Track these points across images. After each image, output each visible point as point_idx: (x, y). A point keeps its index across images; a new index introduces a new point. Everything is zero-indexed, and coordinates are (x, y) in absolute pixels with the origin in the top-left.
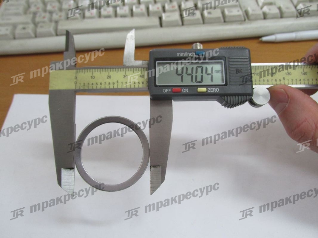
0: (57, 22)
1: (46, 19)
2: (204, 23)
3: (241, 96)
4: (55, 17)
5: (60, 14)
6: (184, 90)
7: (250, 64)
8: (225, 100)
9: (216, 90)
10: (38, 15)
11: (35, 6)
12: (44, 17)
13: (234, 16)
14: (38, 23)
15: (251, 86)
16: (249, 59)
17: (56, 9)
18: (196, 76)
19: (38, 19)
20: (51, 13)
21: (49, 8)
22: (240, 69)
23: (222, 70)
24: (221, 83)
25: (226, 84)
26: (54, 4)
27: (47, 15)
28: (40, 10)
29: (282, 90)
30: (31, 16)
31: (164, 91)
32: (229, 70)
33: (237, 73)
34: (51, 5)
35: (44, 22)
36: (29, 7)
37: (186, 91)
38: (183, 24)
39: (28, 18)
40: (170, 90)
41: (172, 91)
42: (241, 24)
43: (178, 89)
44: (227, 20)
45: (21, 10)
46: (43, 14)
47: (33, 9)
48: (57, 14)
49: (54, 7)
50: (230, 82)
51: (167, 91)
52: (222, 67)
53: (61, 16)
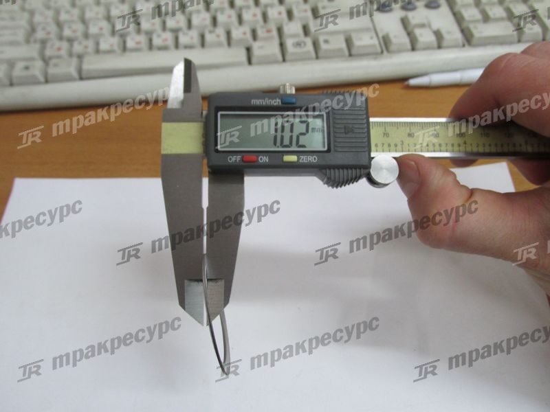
0: (80, 57)
1: (63, 52)
2: (317, 58)
3: (351, 169)
4: (77, 48)
5: (85, 43)
6: (261, 159)
7: (368, 119)
8: (326, 175)
9: (312, 159)
10: (49, 45)
11: (44, 29)
12: (59, 49)
13: (364, 47)
14: (50, 58)
15: (367, 153)
16: (365, 112)
17: (79, 34)
18: (282, 137)
19: (48, 52)
20: (71, 41)
21: (67, 32)
22: (351, 126)
23: (323, 127)
24: (321, 149)
25: (329, 151)
26: (74, 27)
27: (65, 45)
28: (53, 36)
29: (413, 163)
30: (37, 46)
31: (230, 159)
32: (334, 127)
33: (346, 133)
34: (70, 27)
35: (59, 57)
36: (33, 30)
37: (264, 159)
38: (284, 60)
39: (33, 51)
40: (239, 158)
41: (242, 160)
42: (375, 58)
43: (253, 157)
44: (354, 52)
45: (21, 36)
46: (57, 44)
47: (40, 34)
48: (80, 43)
49: (74, 31)
50: (335, 146)
51: (234, 159)
52: (323, 123)
53: (86, 47)
